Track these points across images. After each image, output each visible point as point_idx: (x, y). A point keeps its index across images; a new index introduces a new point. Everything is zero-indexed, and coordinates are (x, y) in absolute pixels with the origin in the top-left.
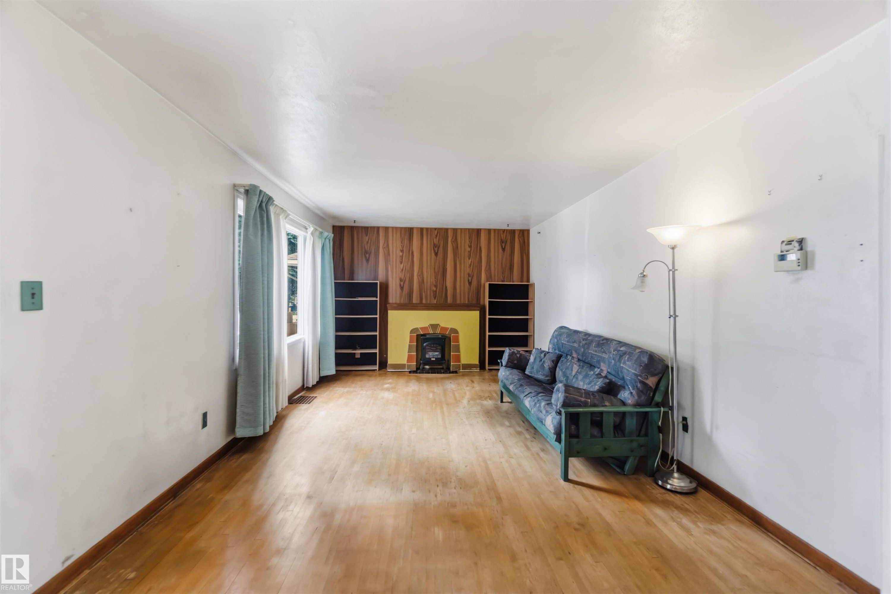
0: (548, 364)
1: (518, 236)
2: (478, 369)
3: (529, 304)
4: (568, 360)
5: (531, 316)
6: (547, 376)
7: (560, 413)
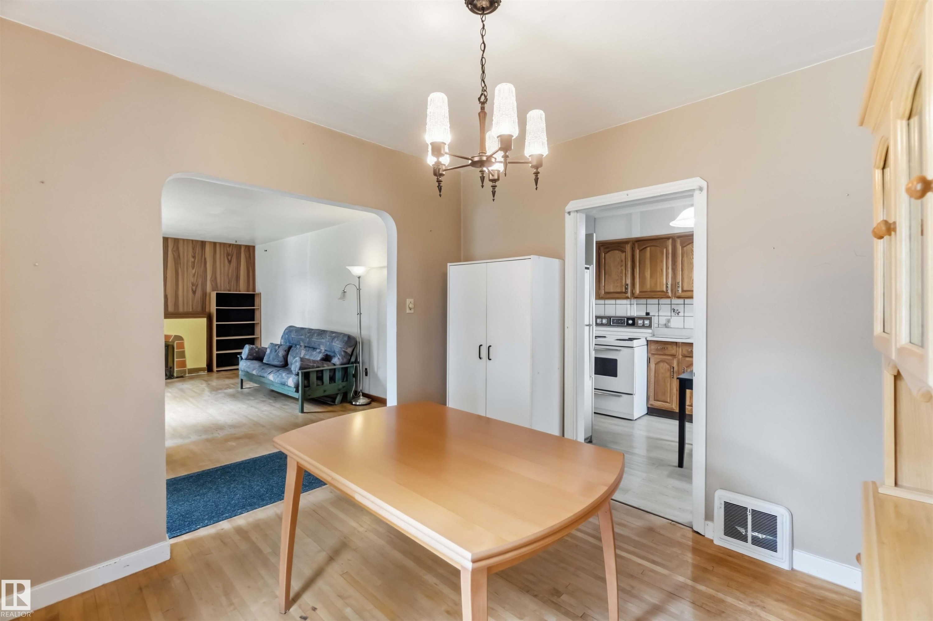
0: (281, 353)
1: (245, 250)
2: (205, 372)
3: (255, 310)
4: (297, 348)
5: (257, 321)
6: (281, 362)
7: (298, 375)
